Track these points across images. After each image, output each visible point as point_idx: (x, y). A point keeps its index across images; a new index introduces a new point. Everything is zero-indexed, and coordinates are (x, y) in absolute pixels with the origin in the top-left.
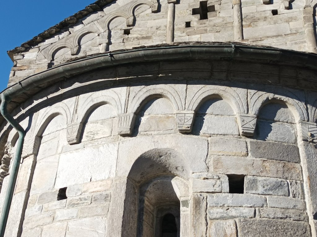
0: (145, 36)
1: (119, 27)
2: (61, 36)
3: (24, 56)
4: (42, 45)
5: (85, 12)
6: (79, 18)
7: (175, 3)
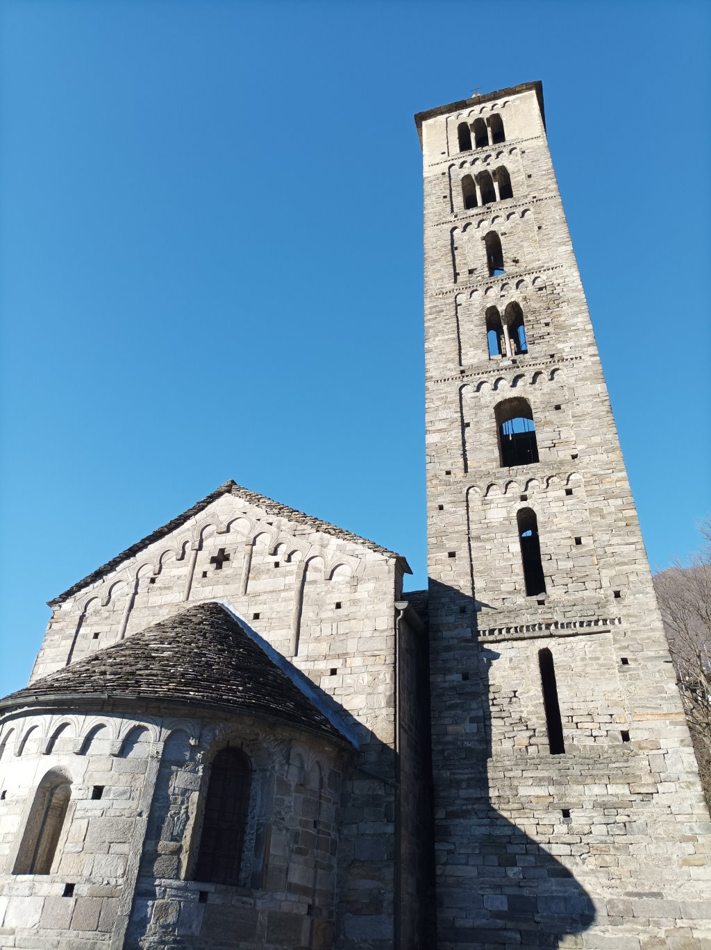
1: (147, 575)
2: (95, 585)
3: (60, 606)
4: (78, 595)
5: (119, 559)
6: (112, 566)
7: (197, 550)
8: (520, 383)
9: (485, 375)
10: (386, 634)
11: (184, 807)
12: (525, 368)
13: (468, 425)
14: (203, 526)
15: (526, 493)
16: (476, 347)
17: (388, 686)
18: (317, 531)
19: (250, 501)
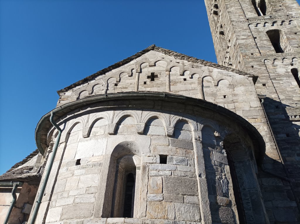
0: (125, 87)
1: (113, 82)
2: (84, 85)
3: (65, 94)
4: (75, 89)
5: (97, 75)
6: (93, 77)
7: (139, 73)
8: (275, 25)
9: (259, 21)
10: (257, 109)
11: (223, 174)
12: (276, 19)
13: (256, 38)
14: (141, 63)
16: (251, 12)
18: (205, 66)
19: (165, 54)
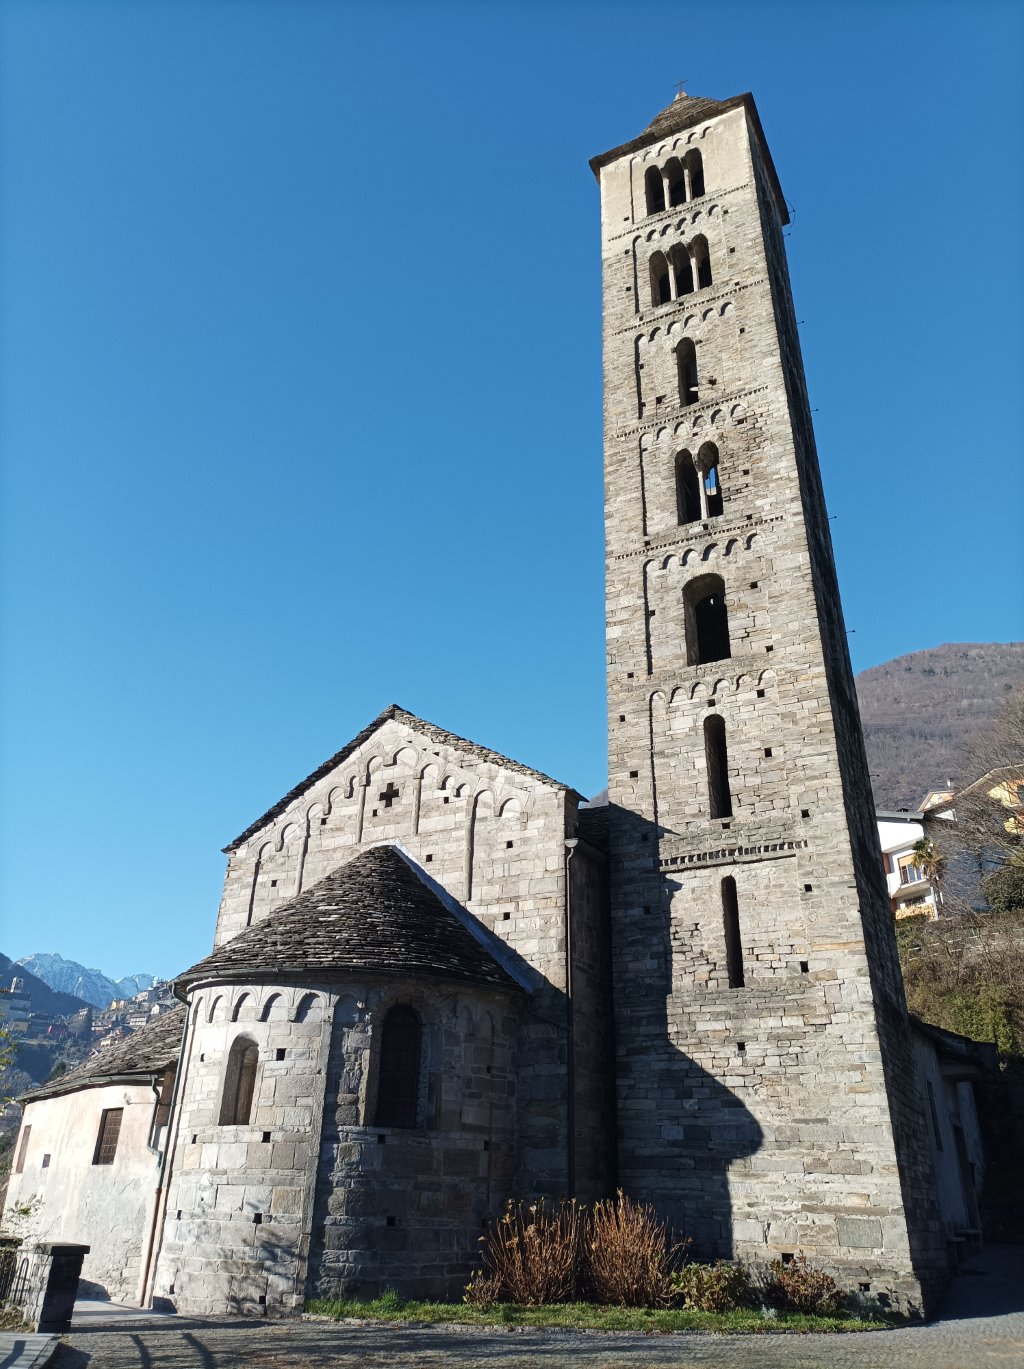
1: (317, 816)
2: (267, 828)
3: (236, 854)
4: (251, 839)
5: (287, 800)
7: (365, 786)
8: (712, 555)
9: (673, 547)
10: (556, 874)
11: (357, 1063)
12: (718, 536)
13: (653, 613)
14: (368, 759)
15: (715, 697)
16: (663, 508)
17: (560, 930)
18: (485, 761)
19: (415, 728)
